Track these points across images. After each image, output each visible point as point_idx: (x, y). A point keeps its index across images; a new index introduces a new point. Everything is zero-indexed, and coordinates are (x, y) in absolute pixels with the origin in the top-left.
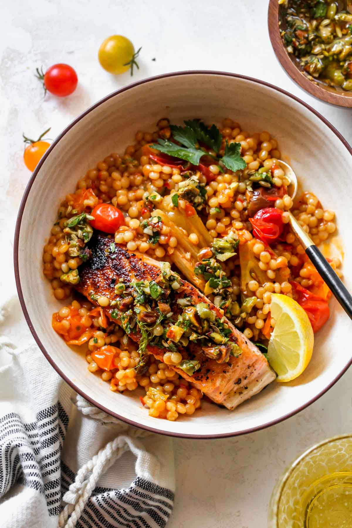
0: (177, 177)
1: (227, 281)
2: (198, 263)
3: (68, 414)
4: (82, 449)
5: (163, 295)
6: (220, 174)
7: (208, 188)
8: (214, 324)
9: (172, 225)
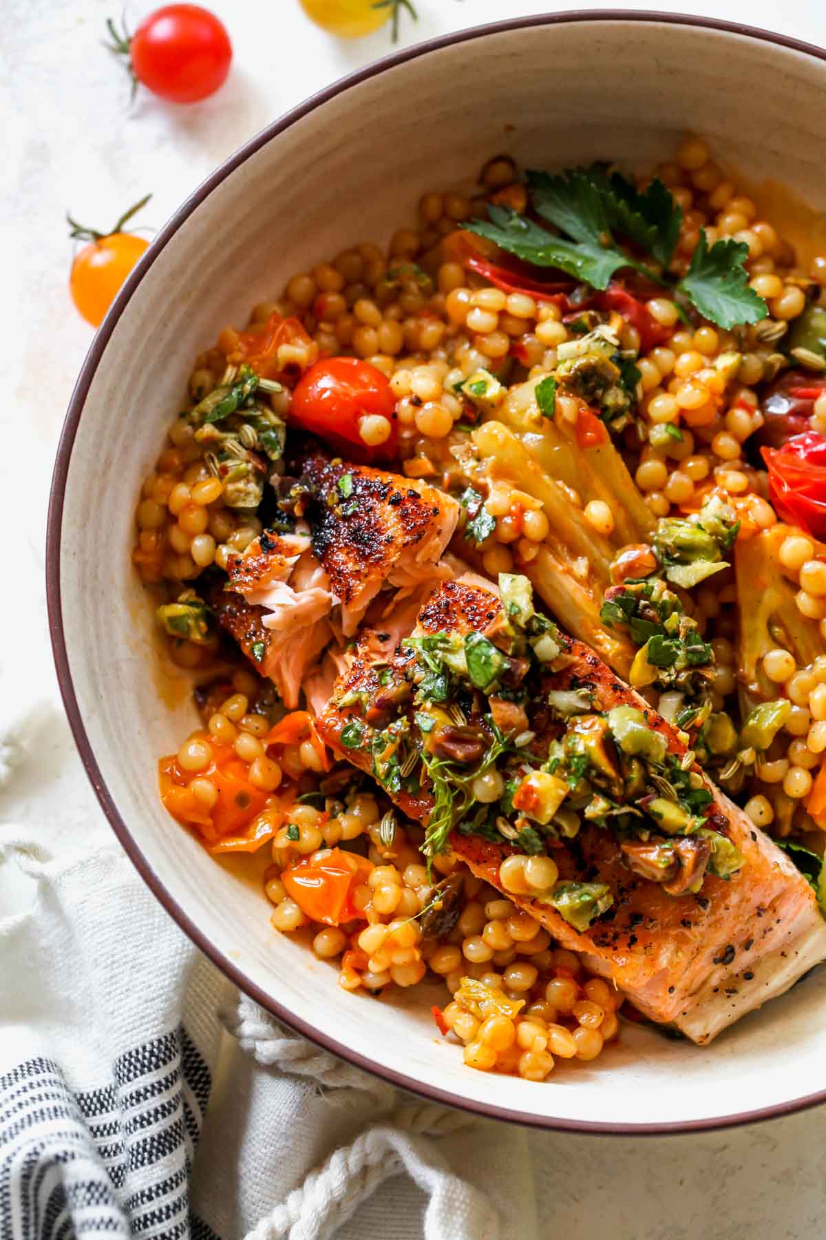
0: (550, 328)
1: (699, 647)
2: (612, 589)
3: (208, 1062)
4: (253, 1172)
5: (505, 677)
6: (678, 326)
7: (645, 366)
8: (660, 774)
9: (535, 472)
